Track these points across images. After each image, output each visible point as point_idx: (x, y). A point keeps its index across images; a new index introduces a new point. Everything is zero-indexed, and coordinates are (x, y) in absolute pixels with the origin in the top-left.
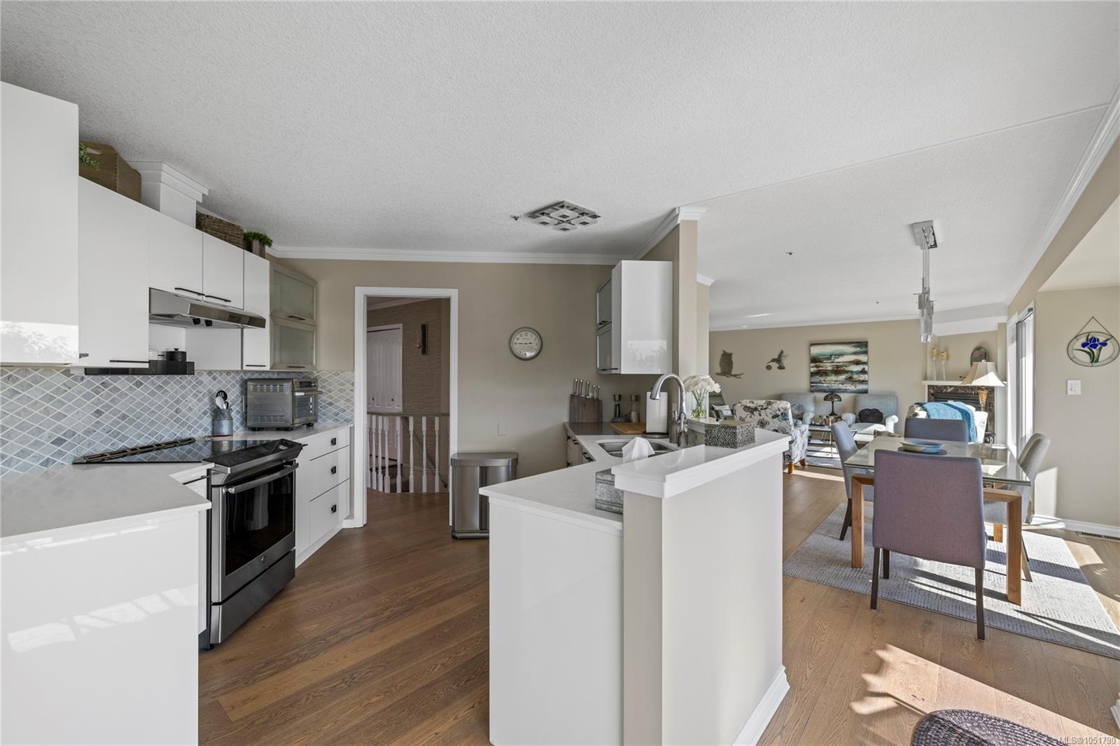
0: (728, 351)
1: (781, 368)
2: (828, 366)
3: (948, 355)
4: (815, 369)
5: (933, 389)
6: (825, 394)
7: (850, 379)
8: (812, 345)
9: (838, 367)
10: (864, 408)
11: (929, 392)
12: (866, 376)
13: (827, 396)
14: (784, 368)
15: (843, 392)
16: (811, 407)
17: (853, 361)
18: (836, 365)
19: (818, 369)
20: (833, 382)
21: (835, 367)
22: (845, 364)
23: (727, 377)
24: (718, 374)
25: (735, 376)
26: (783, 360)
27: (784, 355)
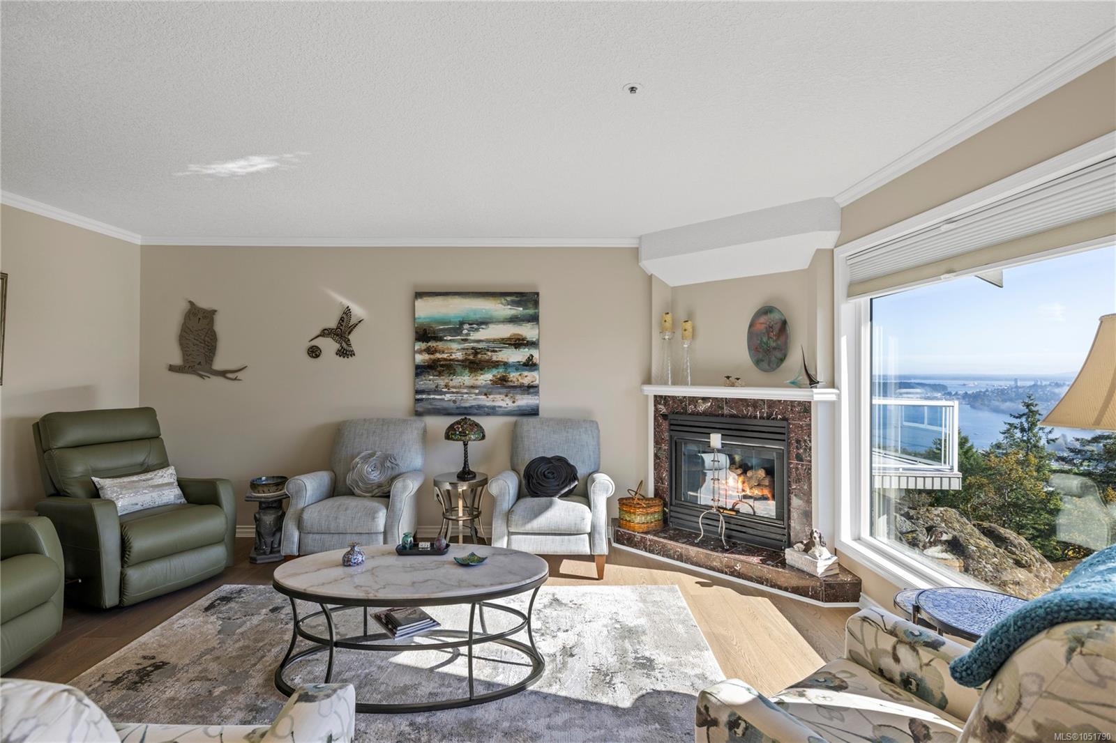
0: (203, 304)
1: (345, 352)
2: (454, 350)
3: (693, 328)
4: (426, 357)
5: (665, 405)
6: (448, 422)
7: (502, 382)
8: (419, 295)
9: (476, 352)
10: (534, 457)
11: (656, 410)
12: (535, 374)
13: (451, 427)
14: (352, 354)
15: (488, 414)
16: (413, 458)
17: (509, 339)
18: (473, 348)
19: (432, 357)
20: (465, 391)
21: (470, 352)
22: (492, 345)
23: (201, 376)
24: (172, 368)
25: (223, 374)
26: (349, 333)
27: (354, 320)
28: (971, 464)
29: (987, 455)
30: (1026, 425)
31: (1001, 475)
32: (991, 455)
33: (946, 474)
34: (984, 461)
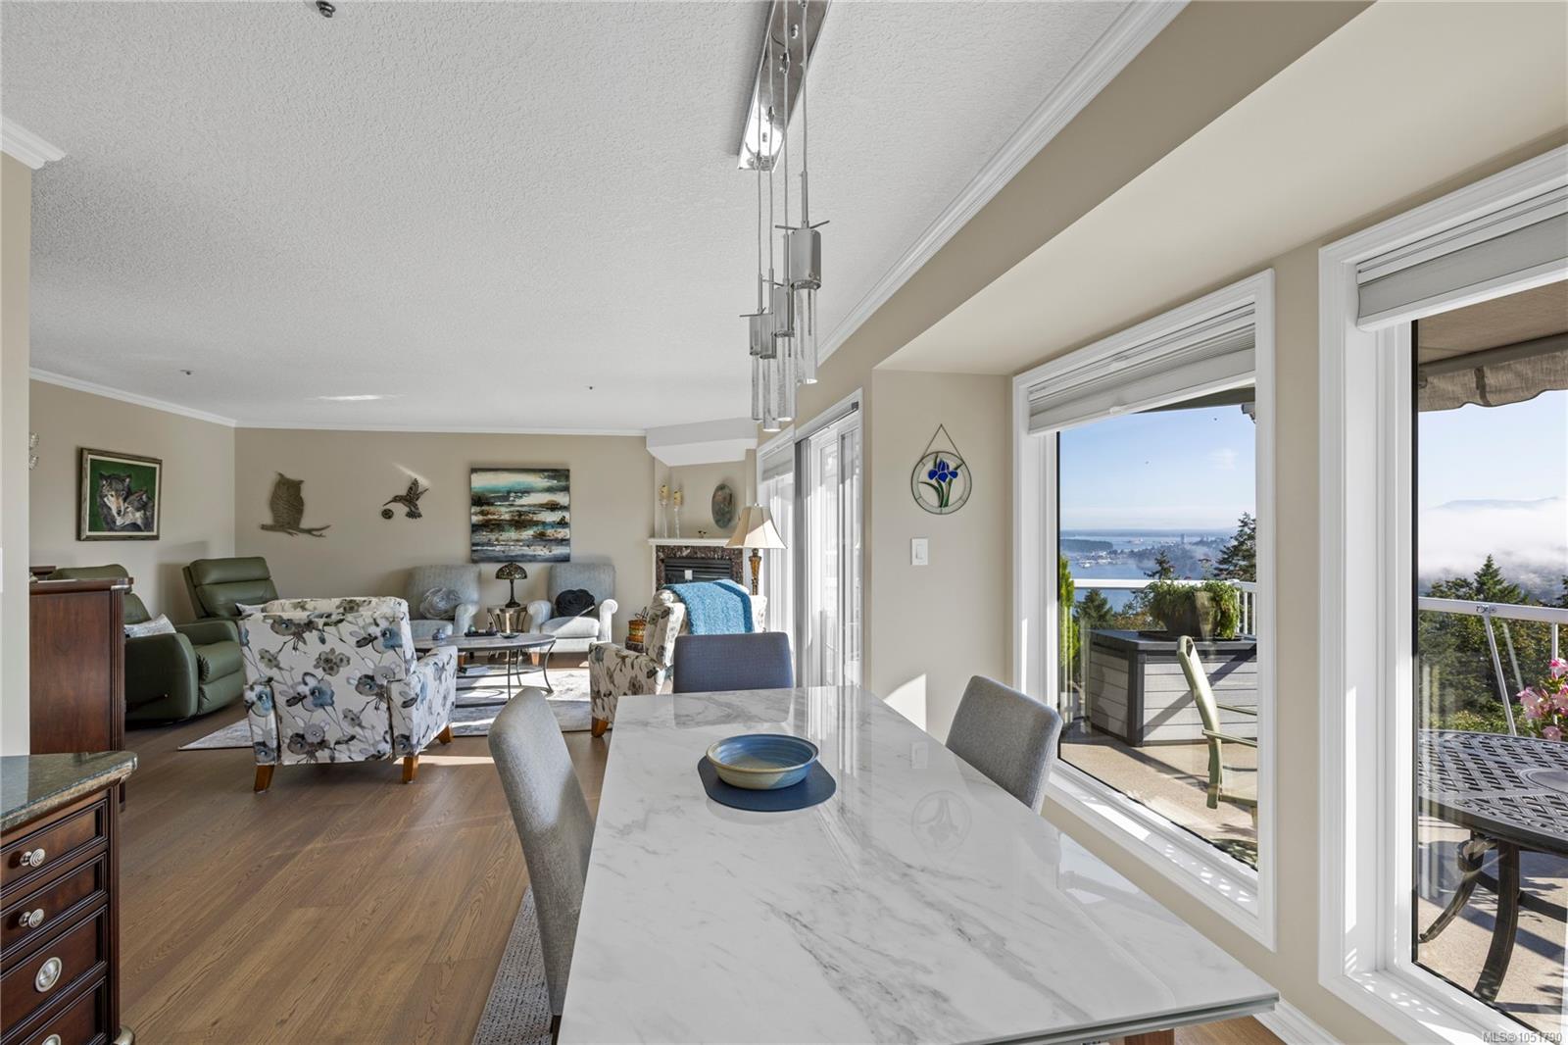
1: (413, 514)
2: (503, 512)
3: (682, 498)
4: (481, 518)
5: (663, 551)
6: (500, 566)
7: (541, 537)
8: (474, 470)
9: (520, 514)
10: (564, 590)
11: (658, 556)
12: (567, 530)
13: (501, 570)
14: (420, 516)
15: (530, 561)
16: (472, 593)
17: (547, 504)
18: (518, 511)
19: (485, 518)
20: (512, 543)
21: (515, 514)
22: (532, 508)
23: (290, 533)
24: (264, 527)
25: (309, 531)
26: (417, 499)
27: (420, 490)
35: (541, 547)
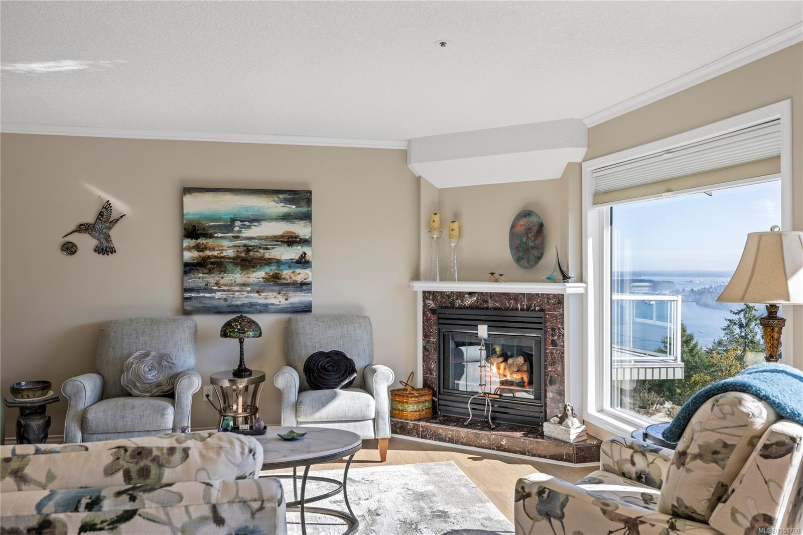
1: (105, 249)
2: (226, 247)
3: (460, 228)
4: (196, 254)
5: (433, 300)
6: (223, 320)
7: (275, 280)
8: (187, 190)
9: (248, 249)
11: (425, 306)
12: (308, 271)
13: (228, 325)
14: (113, 251)
15: (260, 312)
16: (187, 357)
17: (282, 236)
18: (245, 246)
19: (201, 254)
20: (237, 288)
21: (242, 249)
22: (264, 242)
26: (110, 229)
27: (114, 216)
28: (696, 362)
29: (709, 352)
30: (744, 322)
31: (722, 371)
32: (713, 352)
33: (672, 365)
34: (707, 358)
35: (275, 294)
